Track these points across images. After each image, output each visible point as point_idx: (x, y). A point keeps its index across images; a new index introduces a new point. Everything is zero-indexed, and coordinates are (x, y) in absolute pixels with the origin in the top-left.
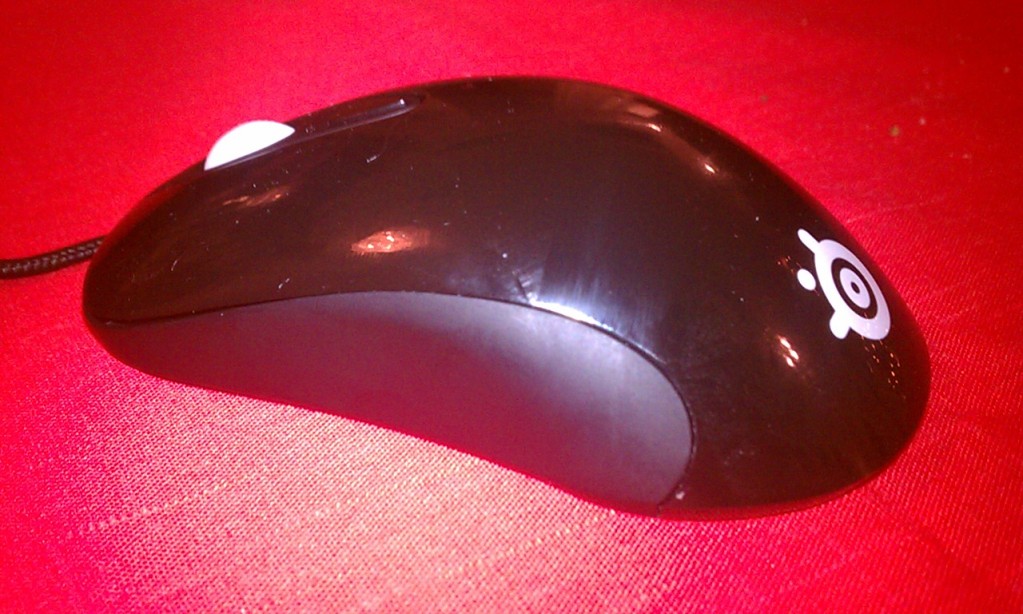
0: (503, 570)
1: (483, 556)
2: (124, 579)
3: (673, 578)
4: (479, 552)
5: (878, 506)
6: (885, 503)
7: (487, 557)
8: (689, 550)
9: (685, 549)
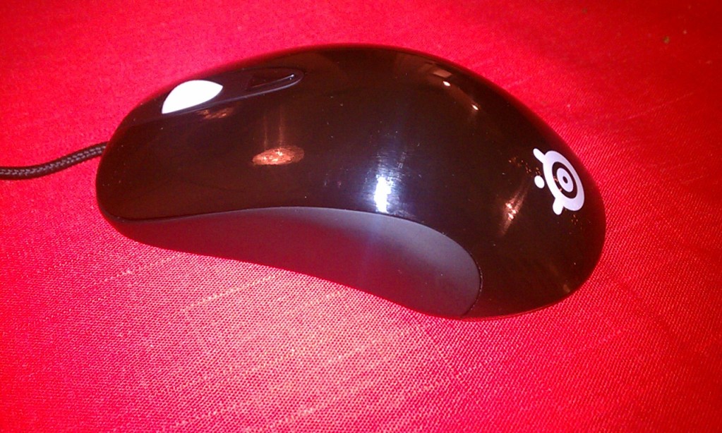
0: (430, 333)
1: (419, 325)
2: (226, 330)
3: (522, 341)
4: (417, 323)
5: (635, 301)
6: (639, 300)
7: (422, 326)
8: (531, 325)
9: (529, 325)
